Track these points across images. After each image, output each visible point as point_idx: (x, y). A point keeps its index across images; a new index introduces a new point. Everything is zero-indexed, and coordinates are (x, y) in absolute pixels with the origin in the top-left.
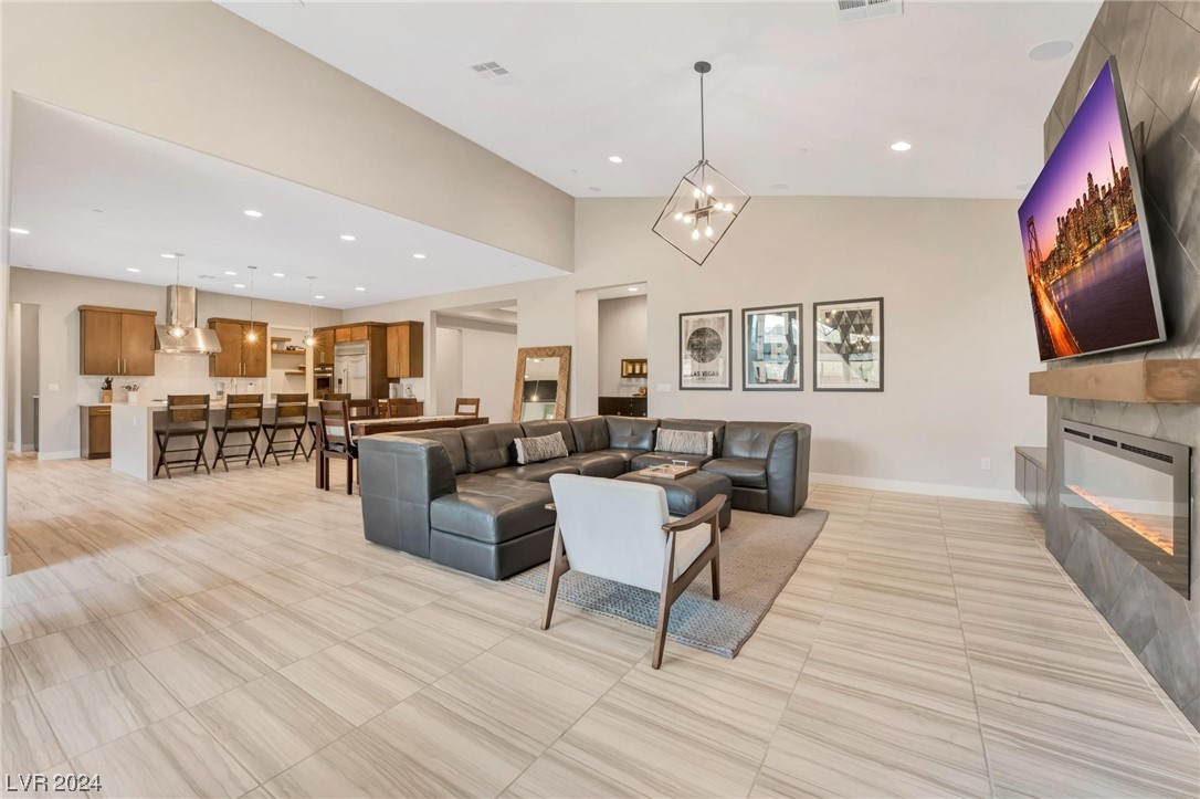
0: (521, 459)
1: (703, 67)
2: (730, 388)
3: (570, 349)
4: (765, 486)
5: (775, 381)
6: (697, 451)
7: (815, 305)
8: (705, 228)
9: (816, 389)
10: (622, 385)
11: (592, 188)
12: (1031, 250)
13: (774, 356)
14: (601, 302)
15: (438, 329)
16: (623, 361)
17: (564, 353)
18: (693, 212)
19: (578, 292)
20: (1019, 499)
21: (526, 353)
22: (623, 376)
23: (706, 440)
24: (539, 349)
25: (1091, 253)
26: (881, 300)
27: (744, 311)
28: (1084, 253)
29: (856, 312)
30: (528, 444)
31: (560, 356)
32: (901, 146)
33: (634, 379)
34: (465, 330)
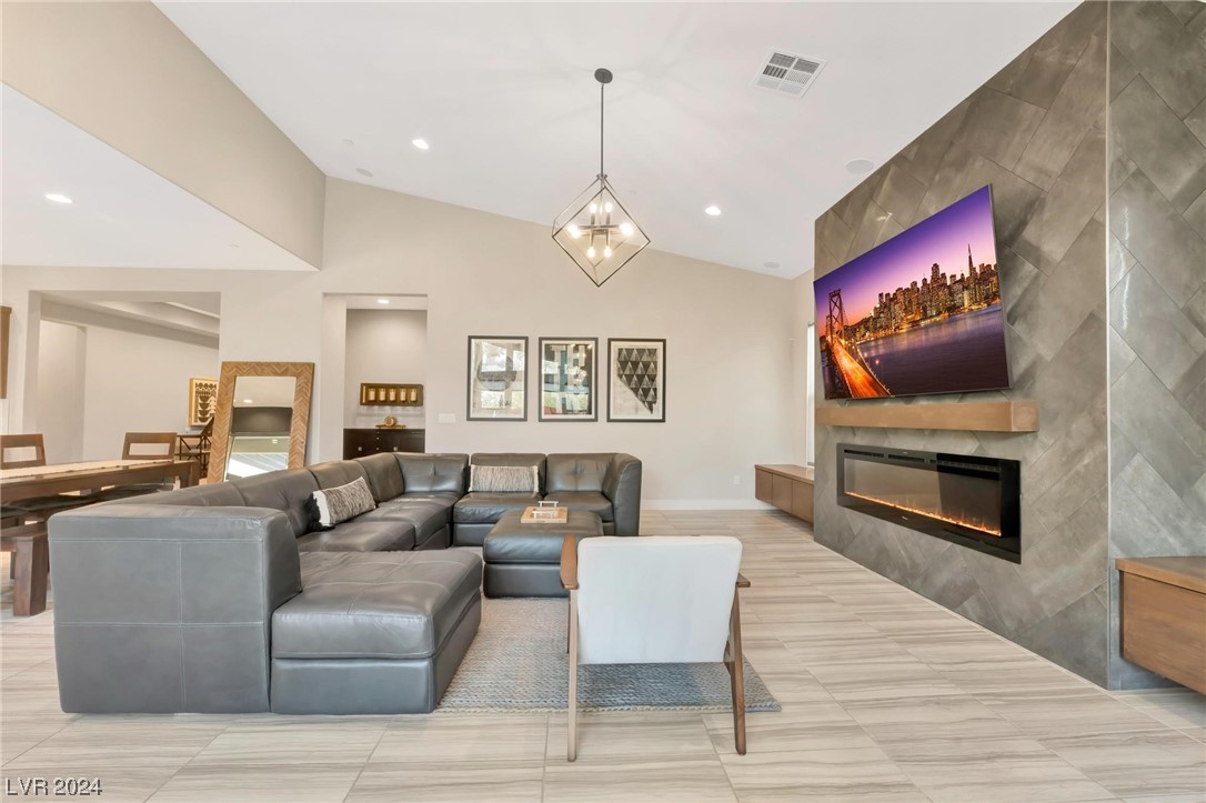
0: (325, 520)
1: (604, 76)
2: (525, 419)
3: (312, 366)
4: (611, 519)
5: (572, 412)
6: (522, 489)
7: (610, 340)
8: (604, 248)
9: (609, 420)
10: (359, 415)
11: (359, 170)
12: (831, 316)
13: (570, 387)
14: (350, 312)
15: (42, 322)
16: (362, 385)
17: (304, 373)
18: (589, 227)
19: (325, 295)
20: (762, 506)
21: (233, 371)
22: (362, 404)
23: (532, 476)
24: (259, 364)
25: (923, 323)
26: (664, 341)
27: (541, 339)
28: (915, 323)
29: (644, 350)
30: (334, 498)
31: (297, 376)
32: (713, 211)
33: (376, 407)
34: (91, 329)
